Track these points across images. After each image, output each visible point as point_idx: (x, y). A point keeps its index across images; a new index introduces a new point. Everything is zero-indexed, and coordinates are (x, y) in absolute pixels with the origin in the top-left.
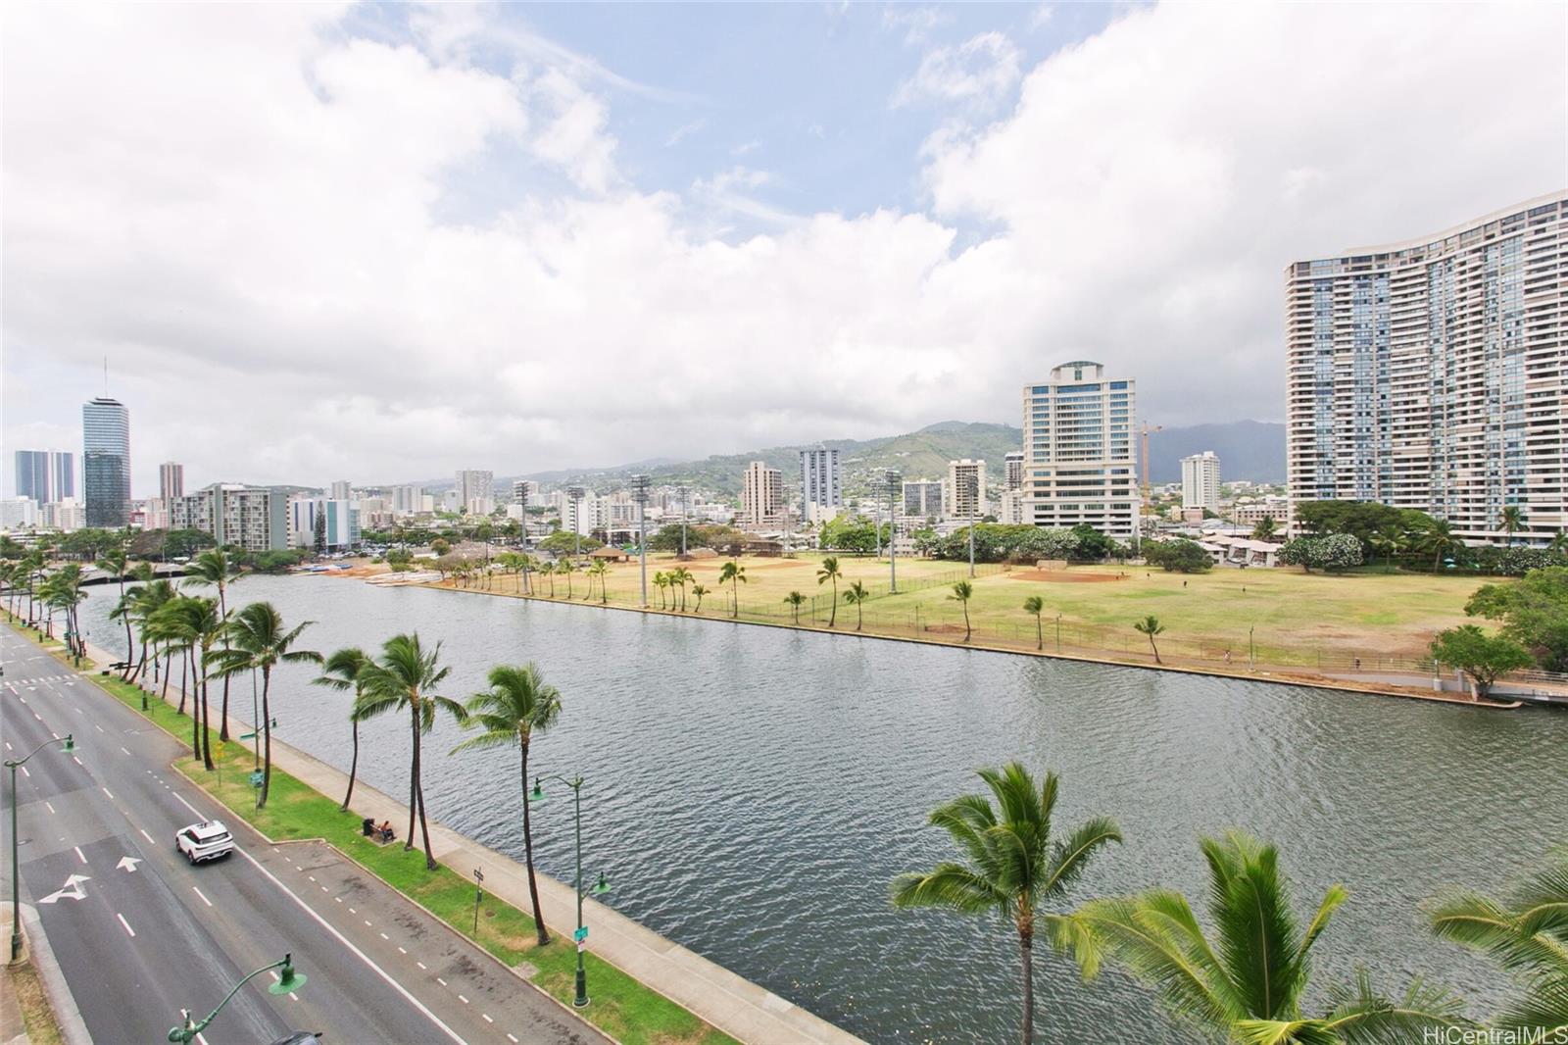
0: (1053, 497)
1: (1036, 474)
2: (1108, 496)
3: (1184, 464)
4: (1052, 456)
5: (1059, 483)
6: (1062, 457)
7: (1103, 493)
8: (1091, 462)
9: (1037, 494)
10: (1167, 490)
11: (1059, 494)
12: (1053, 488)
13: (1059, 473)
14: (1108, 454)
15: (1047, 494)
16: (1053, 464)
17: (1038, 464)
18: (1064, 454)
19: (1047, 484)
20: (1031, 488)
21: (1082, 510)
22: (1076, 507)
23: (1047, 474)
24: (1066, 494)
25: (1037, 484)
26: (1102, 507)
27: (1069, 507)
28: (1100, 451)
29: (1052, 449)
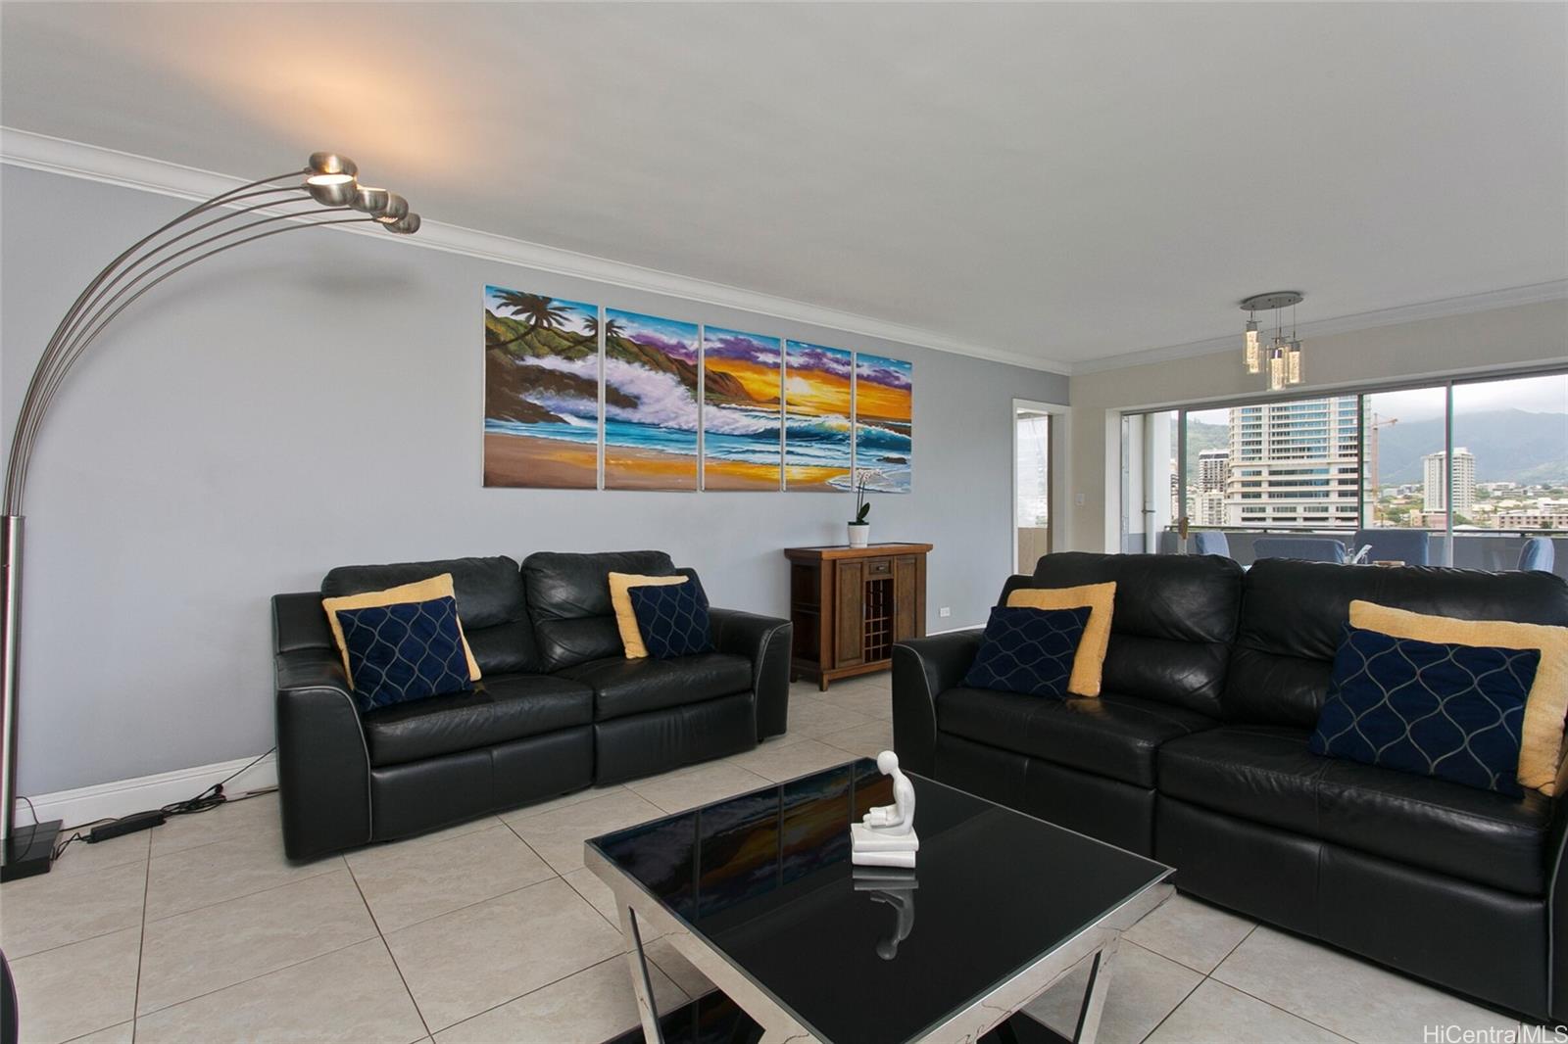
0: (1265, 498)
1: (1244, 474)
2: (1334, 497)
3: (1427, 463)
4: (1265, 454)
5: (1271, 484)
6: (1276, 455)
7: (1327, 494)
8: (1313, 461)
9: (1245, 495)
10: (1400, 492)
11: (1271, 495)
12: (1265, 488)
13: (1272, 473)
14: (1335, 451)
15: (1258, 495)
16: (1265, 462)
17: (1248, 463)
18: (1280, 450)
19: (1258, 484)
20: (1238, 487)
21: (1300, 512)
22: (1294, 510)
23: (1259, 473)
24: (1280, 495)
25: (1245, 484)
26: (1326, 510)
27: (1286, 510)
28: (1325, 448)
29: (1264, 446)
